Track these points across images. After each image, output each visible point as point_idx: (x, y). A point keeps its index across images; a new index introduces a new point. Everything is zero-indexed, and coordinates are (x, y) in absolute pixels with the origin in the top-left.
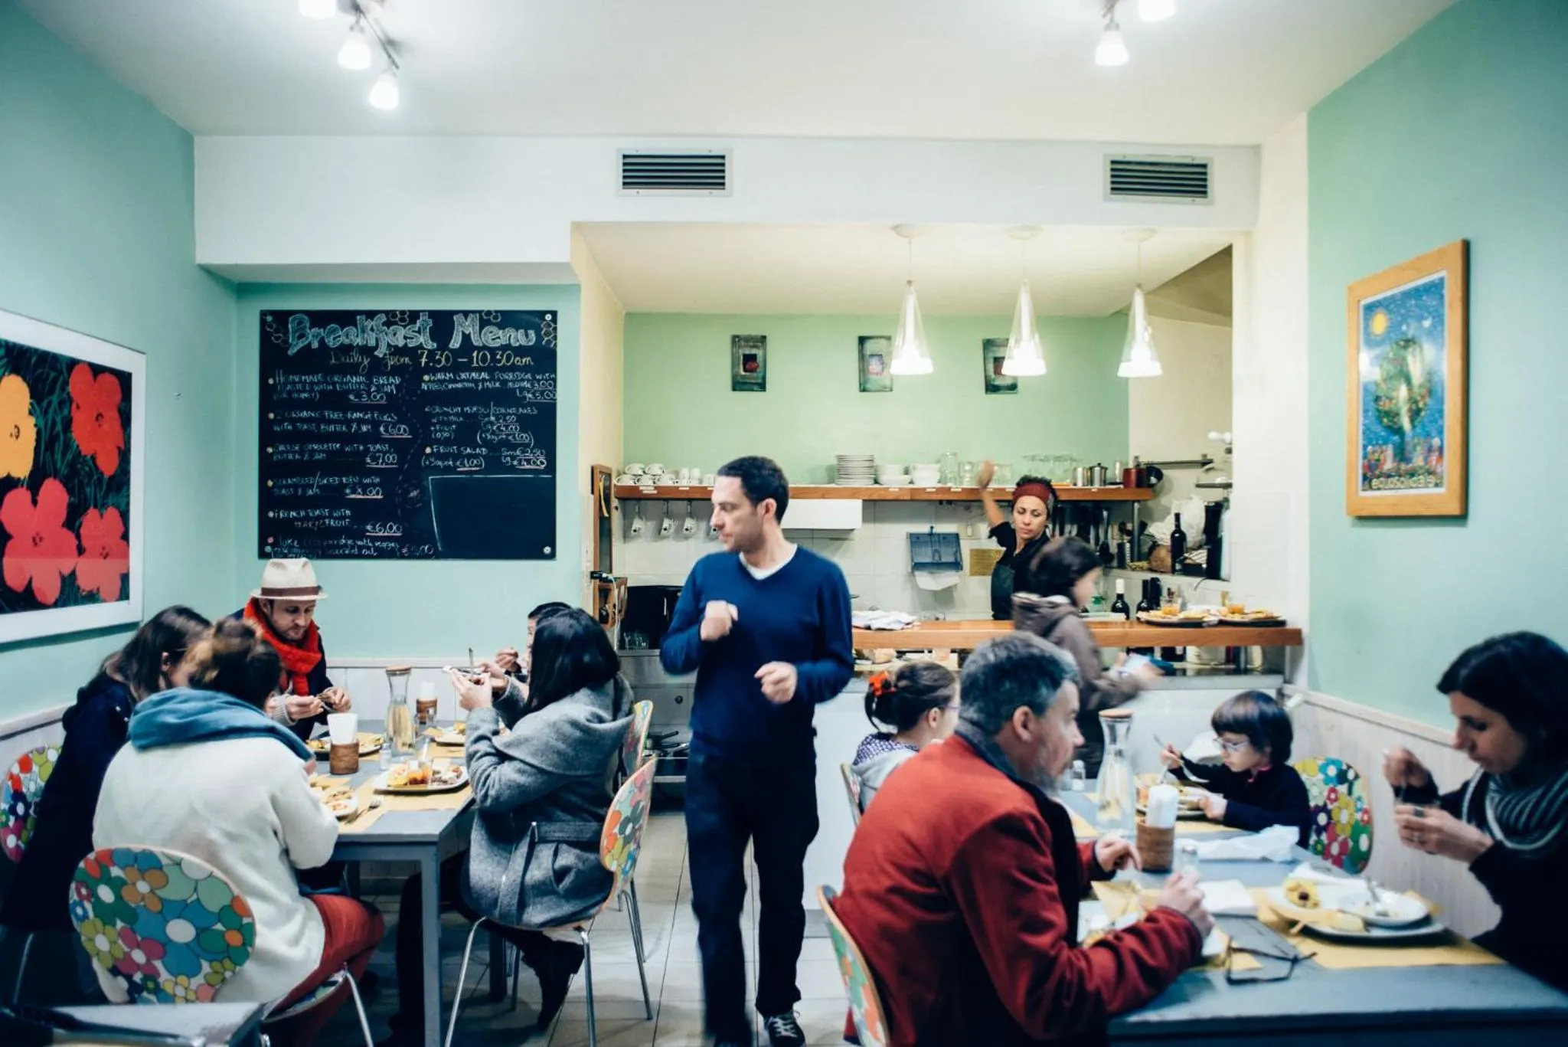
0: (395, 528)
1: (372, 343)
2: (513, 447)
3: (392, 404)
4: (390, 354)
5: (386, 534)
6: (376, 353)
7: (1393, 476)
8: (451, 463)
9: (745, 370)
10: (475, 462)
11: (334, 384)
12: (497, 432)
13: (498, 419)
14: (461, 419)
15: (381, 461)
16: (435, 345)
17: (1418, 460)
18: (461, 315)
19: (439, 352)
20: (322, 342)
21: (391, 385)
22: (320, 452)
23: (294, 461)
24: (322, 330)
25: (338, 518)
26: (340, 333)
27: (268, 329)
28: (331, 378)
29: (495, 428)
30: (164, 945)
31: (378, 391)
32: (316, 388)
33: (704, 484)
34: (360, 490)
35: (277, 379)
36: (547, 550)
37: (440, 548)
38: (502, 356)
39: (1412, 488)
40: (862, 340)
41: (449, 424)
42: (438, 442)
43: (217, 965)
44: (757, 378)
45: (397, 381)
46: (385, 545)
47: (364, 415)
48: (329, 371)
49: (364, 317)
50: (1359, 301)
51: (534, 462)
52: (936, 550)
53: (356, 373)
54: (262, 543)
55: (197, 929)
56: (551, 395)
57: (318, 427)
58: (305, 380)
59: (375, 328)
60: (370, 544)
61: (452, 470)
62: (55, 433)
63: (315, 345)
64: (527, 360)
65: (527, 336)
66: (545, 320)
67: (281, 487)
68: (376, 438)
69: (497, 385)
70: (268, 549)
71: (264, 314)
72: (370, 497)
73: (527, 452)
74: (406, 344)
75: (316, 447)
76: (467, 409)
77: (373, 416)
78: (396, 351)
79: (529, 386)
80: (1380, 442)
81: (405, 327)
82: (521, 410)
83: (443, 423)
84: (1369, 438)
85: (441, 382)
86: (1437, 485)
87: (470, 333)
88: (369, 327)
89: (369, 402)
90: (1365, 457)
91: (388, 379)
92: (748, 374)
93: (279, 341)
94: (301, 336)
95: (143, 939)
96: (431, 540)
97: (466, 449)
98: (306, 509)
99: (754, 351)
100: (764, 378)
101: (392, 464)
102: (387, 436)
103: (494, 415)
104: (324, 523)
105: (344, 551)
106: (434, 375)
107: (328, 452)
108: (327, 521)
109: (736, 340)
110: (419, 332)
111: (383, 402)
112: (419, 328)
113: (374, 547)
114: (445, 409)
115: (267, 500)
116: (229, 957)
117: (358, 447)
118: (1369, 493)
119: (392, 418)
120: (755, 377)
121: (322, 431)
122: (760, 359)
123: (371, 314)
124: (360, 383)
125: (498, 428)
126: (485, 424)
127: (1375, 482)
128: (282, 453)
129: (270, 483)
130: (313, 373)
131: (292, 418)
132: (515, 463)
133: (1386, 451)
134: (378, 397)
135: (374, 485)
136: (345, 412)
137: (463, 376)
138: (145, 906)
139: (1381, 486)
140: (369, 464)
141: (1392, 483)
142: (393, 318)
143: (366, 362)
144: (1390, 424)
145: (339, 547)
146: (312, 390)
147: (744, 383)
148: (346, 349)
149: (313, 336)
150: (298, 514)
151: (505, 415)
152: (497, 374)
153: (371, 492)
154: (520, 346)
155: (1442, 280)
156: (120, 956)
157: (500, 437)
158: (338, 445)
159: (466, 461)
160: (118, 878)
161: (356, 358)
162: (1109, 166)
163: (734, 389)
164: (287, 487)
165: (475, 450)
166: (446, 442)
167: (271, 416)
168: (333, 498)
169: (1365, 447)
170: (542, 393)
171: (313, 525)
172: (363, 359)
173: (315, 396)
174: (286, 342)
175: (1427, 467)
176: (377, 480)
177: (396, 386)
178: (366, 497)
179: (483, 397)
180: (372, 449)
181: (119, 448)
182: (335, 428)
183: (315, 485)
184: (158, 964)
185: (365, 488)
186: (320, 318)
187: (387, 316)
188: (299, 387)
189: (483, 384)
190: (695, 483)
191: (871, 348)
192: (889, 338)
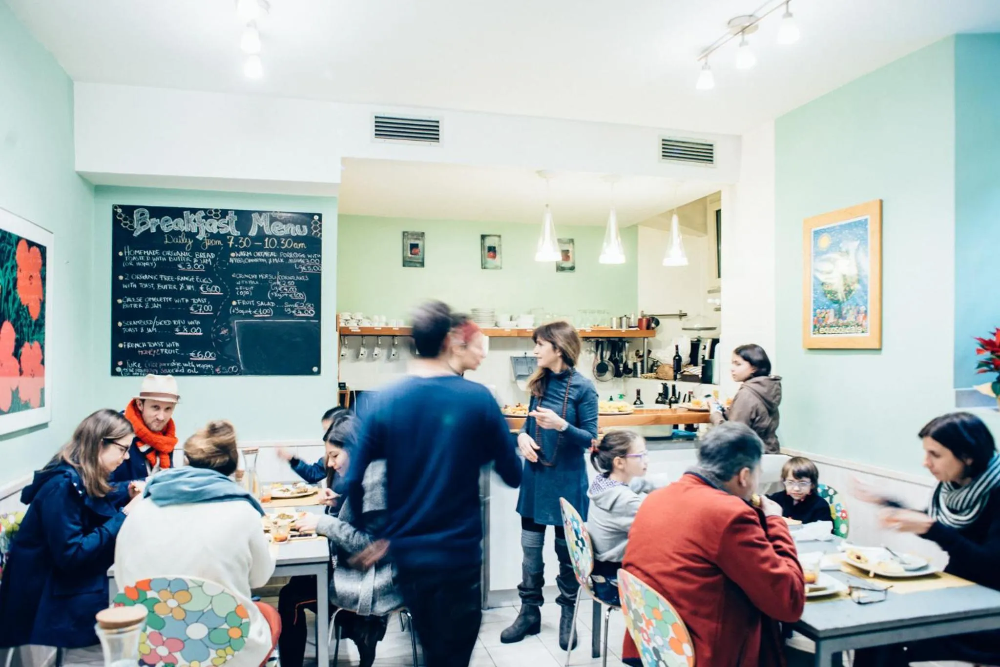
0: (210, 355)
1: (195, 230)
2: (293, 302)
3: (208, 272)
4: (207, 238)
5: (205, 359)
6: (197, 237)
7: (835, 327)
8: (250, 312)
9: (411, 254)
10: (267, 311)
11: (167, 257)
12: (282, 292)
13: (282, 283)
14: (257, 283)
15: (201, 310)
16: (239, 233)
17: (850, 318)
18: (257, 214)
19: (242, 238)
20: (158, 227)
21: (208, 259)
22: (156, 303)
23: (139, 309)
24: (158, 220)
25: (171, 348)
26: (172, 223)
27: (118, 218)
28: (165, 253)
29: (280, 289)
30: (183, 642)
31: (199, 262)
32: (154, 259)
33: (390, 326)
34: (185, 329)
35: (125, 252)
36: (315, 369)
37: (242, 368)
38: (285, 242)
39: (847, 333)
40: (483, 237)
41: (249, 285)
42: (241, 297)
43: (221, 653)
44: (418, 259)
45: (213, 256)
46: (204, 366)
47: (189, 278)
48: (163, 248)
49: (189, 212)
50: (811, 229)
51: (307, 312)
52: (530, 367)
53: (184, 250)
54: (114, 365)
55: (209, 629)
56: (318, 269)
57: (156, 286)
58: (146, 254)
59: (196, 220)
60: (193, 366)
61: (251, 316)
62: (9, 289)
63: (153, 230)
64: (302, 245)
65: (302, 229)
66: (314, 219)
67: (128, 327)
68: (198, 295)
69: (282, 261)
70: (119, 369)
71: (115, 207)
72: (194, 334)
73: (302, 305)
74: (219, 232)
75: (154, 299)
76: (261, 276)
77: (195, 280)
78: (212, 236)
79: (303, 262)
80: (825, 307)
81: (218, 220)
82: (297, 278)
83: (244, 285)
84: (817, 305)
85: (244, 258)
86: (863, 332)
87: (263, 226)
88: (193, 219)
89: (192, 270)
90: (815, 316)
91: (206, 255)
92: (413, 256)
93: (127, 227)
94: (143, 224)
95: (167, 639)
96: (236, 362)
97: (260, 303)
98: (146, 342)
99: (416, 242)
100: (423, 259)
101: (208, 312)
102: (205, 293)
103: (279, 281)
104: (160, 351)
105: (174, 371)
106: (238, 253)
107: (162, 303)
108: (162, 350)
109: (405, 234)
110: (228, 224)
111: (203, 270)
112: (228, 221)
113: (196, 368)
114: (246, 276)
115: (117, 335)
116: (230, 645)
117: (184, 300)
118: (818, 336)
119: (209, 281)
120: (418, 258)
121: (158, 289)
122: (420, 247)
123: (194, 211)
124: (186, 257)
125: (283, 289)
126: (274, 286)
127: (822, 330)
128: (129, 303)
129: (120, 324)
130: (152, 249)
131: (136, 280)
132: (294, 312)
133: (829, 312)
134: (199, 267)
135: (196, 326)
136: (175, 276)
137: (258, 254)
138: (172, 616)
139: (826, 332)
140: (192, 311)
141: (833, 330)
142: (208, 214)
143: (190, 243)
144: (832, 298)
145: (171, 368)
146: (151, 261)
147: (411, 262)
148: (176, 234)
149: (152, 224)
150: (141, 345)
151: (287, 281)
152: (282, 254)
153: (193, 330)
154: (297, 235)
155: (866, 220)
156: (147, 652)
157: (283, 295)
158: (170, 299)
159: (260, 311)
160: (154, 599)
161: (183, 240)
162: (661, 142)
163: (404, 266)
164: (132, 326)
165: (266, 303)
166: (247, 298)
167: (121, 278)
168: (166, 334)
169: (815, 310)
170: (312, 266)
171: (152, 353)
172: (188, 241)
173: (154, 264)
174: (132, 227)
175: (857, 322)
176: (198, 323)
177: (211, 259)
178: (190, 334)
179: (273, 269)
180: (194, 302)
181: (40, 300)
182: (168, 286)
183: (153, 326)
184: (178, 655)
185: (189, 328)
186: (157, 212)
187: (205, 212)
188: (142, 258)
189: (272, 260)
190: (383, 325)
191: (489, 242)
192: (499, 236)
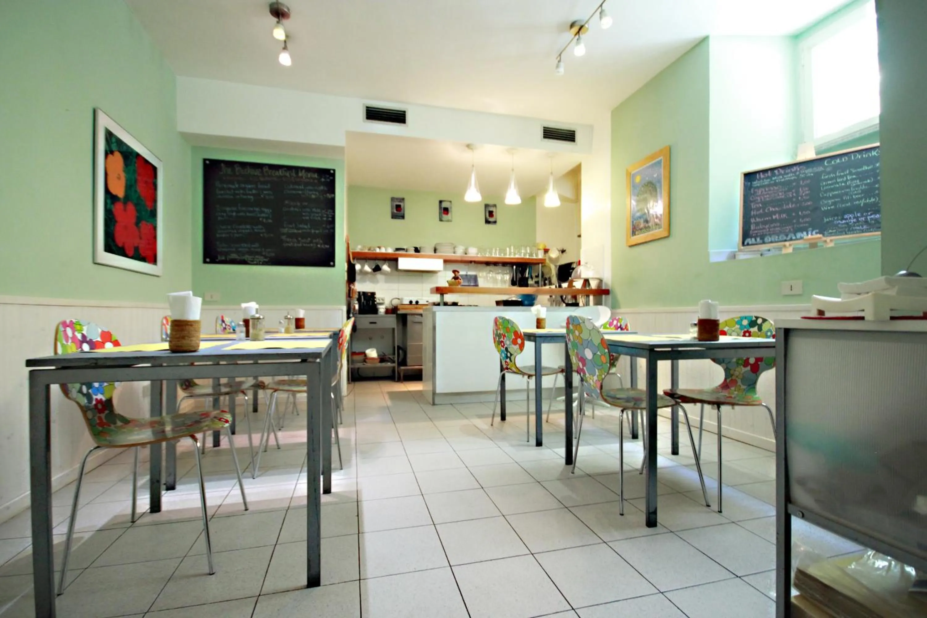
9: (396, 211)
36: (332, 263)
40: (441, 202)
71: (204, 160)
84: (634, 219)
86: (659, 228)
90: (633, 225)
99: (400, 204)
100: (404, 214)
109: (393, 199)
118: (634, 237)
120: (400, 214)
122: (402, 207)
127: (637, 232)
133: (641, 221)
139: (639, 234)
147: (397, 216)
155: (661, 160)
162: (543, 129)
163: (392, 218)
169: (633, 222)
191: (444, 205)
192: (451, 202)
